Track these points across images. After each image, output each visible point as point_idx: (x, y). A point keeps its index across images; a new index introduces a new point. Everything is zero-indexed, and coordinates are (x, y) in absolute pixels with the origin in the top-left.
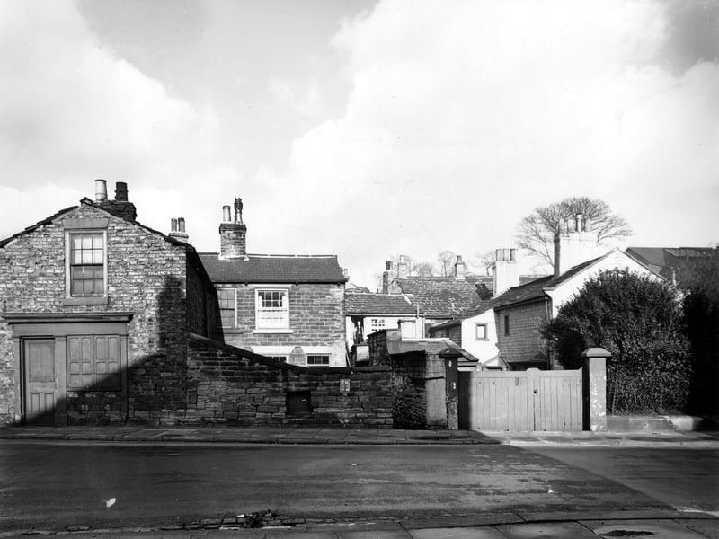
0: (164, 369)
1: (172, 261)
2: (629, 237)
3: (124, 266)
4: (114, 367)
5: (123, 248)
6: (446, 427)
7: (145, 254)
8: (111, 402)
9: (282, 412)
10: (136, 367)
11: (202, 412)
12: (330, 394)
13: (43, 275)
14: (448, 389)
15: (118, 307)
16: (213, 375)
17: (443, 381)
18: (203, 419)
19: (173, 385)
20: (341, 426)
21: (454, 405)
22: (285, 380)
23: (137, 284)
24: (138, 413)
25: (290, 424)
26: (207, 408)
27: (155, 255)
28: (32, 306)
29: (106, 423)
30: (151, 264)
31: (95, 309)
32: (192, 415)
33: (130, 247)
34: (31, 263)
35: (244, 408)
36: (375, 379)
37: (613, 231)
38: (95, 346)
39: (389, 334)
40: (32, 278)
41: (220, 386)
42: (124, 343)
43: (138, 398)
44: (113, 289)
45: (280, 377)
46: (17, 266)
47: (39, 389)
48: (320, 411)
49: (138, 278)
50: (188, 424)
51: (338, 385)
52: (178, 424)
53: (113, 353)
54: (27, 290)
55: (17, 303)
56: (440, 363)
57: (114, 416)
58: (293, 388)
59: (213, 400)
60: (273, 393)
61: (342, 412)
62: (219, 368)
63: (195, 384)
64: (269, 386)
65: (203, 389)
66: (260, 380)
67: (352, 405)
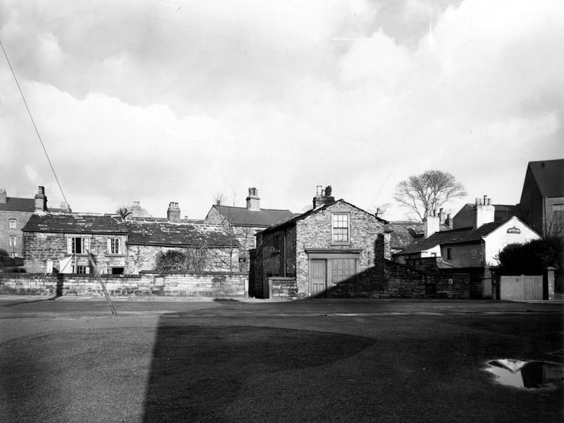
0: (374, 274)
1: (378, 227)
2: (465, 197)
3: (358, 229)
4: (352, 273)
5: (357, 221)
6: (491, 298)
7: (367, 224)
8: (351, 288)
9: (424, 292)
10: (362, 273)
11: (390, 293)
12: (444, 285)
13: (322, 232)
14: (493, 283)
15: (355, 247)
16: (395, 276)
17: (490, 280)
18: (391, 295)
19: (378, 281)
20: (449, 298)
21: (495, 290)
22: (426, 279)
23: (363, 237)
24: (363, 293)
25: (427, 298)
26: (392, 290)
27: (372, 225)
28: (317, 246)
29: (350, 297)
30: (369, 228)
31: (344, 248)
32: (386, 294)
33: (360, 221)
34: (316, 227)
35: (408, 290)
36: (463, 279)
37: (457, 192)
38: (343, 263)
39: (437, 259)
40: (316, 233)
41: (398, 281)
42: (358, 262)
43: (363, 286)
44: (352, 239)
45: (423, 278)
46: (310, 228)
47: (317, 282)
48: (440, 292)
49: (364, 234)
50: (385, 298)
51: (448, 281)
52: (380, 297)
53: (352, 267)
54: (314, 238)
55: (310, 244)
56: (490, 272)
57: (352, 294)
58: (429, 282)
59: (395, 287)
60: (420, 284)
61: (449, 293)
62: (398, 274)
63: (387, 280)
64: (418, 281)
65: (391, 283)
66: (415, 279)
67: (453, 289)
